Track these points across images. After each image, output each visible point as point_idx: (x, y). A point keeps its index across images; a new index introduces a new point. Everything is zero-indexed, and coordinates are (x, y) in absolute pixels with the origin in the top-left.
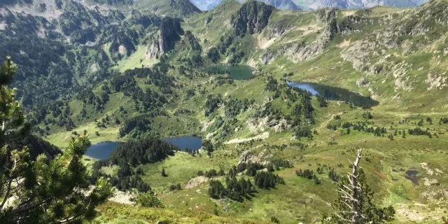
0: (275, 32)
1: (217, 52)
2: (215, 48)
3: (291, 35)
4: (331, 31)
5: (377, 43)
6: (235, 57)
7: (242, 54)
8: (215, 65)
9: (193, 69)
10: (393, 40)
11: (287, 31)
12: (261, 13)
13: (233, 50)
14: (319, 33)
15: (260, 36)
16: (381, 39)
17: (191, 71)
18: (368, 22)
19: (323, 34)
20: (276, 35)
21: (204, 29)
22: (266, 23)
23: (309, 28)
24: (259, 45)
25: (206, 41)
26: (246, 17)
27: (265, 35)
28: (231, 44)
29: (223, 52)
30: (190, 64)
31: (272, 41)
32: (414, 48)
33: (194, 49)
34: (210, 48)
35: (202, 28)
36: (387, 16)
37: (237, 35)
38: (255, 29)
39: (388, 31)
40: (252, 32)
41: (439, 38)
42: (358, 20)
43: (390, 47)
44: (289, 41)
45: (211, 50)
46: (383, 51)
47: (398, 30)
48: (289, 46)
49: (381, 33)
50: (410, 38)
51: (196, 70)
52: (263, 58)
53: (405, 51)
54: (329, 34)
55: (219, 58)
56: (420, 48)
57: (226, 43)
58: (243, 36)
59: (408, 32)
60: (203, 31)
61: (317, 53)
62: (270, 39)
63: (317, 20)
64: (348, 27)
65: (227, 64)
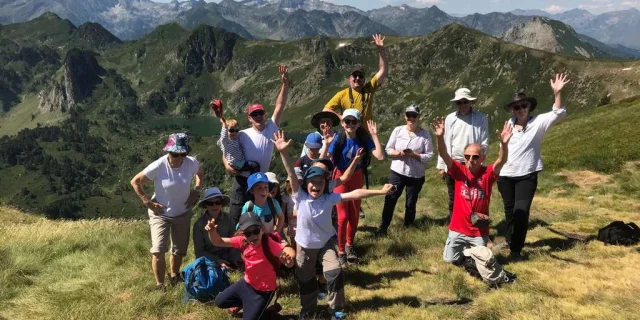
0: (244, 69)
1: (162, 98)
2: (158, 93)
3: (270, 73)
4: (327, 66)
5: (390, 79)
6: (191, 105)
7: (201, 101)
8: (161, 117)
9: (129, 125)
10: (410, 74)
11: (261, 68)
12: (221, 43)
13: (187, 95)
14: (308, 68)
15: (223, 75)
16: (394, 73)
17: (128, 128)
18: (371, 53)
19: (316, 70)
20: (246, 72)
21: (135, 67)
22: (230, 56)
23: (294, 64)
24: (224, 86)
25: (141, 83)
26: (200, 49)
27: (230, 73)
28: (181, 86)
29: (172, 98)
30: (123, 117)
31: (242, 81)
32: (435, 83)
33: (124, 94)
34: (149, 93)
35: (131, 65)
36: (392, 46)
37: (189, 73)
38: (216, 66)
39: (401, 63)
40: (211, 70)
41: (462, 71)
42: (358, 51)
43: (407, 83)
44: (269, 81)
45: (152, 96)
46: (399, 89)
47: (413, 63)
48: (270, 87)
49: (394, 66)
50: (429, 71)
51: (134, 126)
52: (233, 105)
53: (425, 88)
54: (324, 69)
55: (167, 107)
56: (442, 83)
57: (174, 85)
58: (198, 75)
59: (425, 65)
60: (133, 69)
61: (312, 95)
62: (238, 79)
63: (302, 53)
64: (347, 60)
65: (179, 115)
